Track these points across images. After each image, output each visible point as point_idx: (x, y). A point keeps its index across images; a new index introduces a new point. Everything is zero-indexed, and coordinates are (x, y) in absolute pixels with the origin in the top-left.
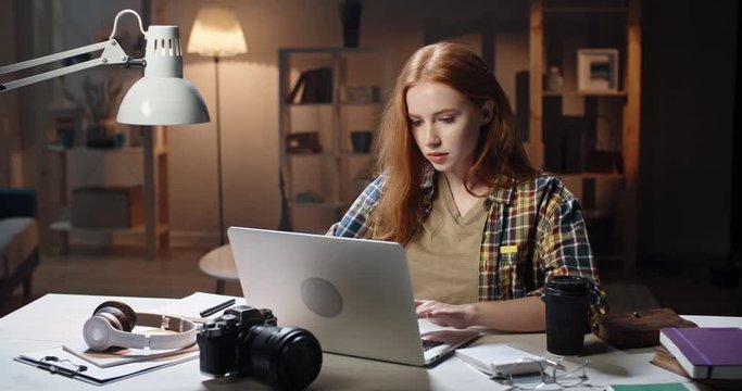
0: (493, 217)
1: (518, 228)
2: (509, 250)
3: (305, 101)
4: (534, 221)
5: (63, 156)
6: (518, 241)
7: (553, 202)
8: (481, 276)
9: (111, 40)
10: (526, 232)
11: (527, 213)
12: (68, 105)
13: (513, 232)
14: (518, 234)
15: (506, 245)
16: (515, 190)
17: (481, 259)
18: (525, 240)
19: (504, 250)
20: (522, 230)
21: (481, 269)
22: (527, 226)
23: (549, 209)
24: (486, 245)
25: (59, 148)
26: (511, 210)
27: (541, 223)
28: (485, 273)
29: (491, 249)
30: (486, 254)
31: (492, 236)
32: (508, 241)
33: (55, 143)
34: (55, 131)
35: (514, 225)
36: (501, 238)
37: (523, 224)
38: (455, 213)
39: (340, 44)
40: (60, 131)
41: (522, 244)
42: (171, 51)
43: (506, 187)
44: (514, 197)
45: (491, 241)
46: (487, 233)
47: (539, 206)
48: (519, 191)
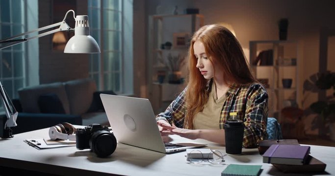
0: (229, 100)
1: (238, 105)
2: (233, 114)
3: (261, 65)
4: (245, 101)
5: (160, 87)
6: (237, 110)
7: (254, 94)
8: (220, 125)
9: (63, 21)
10: (241, 106)
11: (242, 98)
12: (163, 65)
13: (236, 106)
14: (238, 107)
15: (232, 112)
16: (240, 89)
17: (220, 117)
18: (241, 110)
19: (231, 114)
20: (239, 105)
21: (220, 122)
22: (241, 104)
23: (252, 97)
24: (223, 112)
25: (158, 83)
26: (237, 97)
27: (247, 103)
28: (222, 124)
29: (225, 113)
30: (223, 116)
31: (226, 108)
32: (234, 111)
33: (156, 82)
34: (157, 76)
35: (237, 103)
36: (231, 109)
37: (240, 103)
38: (215, 98)
39: (278, 38)
40: (159, 76)
41: (239, 112)
42: (83, 25)
43: (237, 87)
44: (239, 92)
45: (226, 110)
46: (225, 107)
47: (247, 95)
48: (242, 89)
